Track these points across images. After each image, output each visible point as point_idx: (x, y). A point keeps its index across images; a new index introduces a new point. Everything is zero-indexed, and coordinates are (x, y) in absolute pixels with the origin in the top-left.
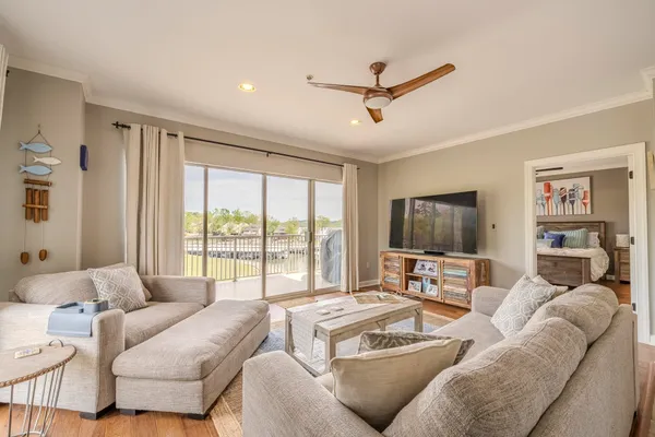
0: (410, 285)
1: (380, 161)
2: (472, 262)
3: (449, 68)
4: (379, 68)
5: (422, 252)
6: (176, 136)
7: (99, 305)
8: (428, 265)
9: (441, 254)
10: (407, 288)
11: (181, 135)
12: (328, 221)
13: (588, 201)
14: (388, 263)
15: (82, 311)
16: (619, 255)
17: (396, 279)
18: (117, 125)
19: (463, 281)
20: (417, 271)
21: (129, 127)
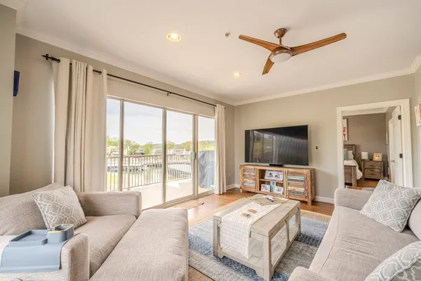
0: (262, 187)
1: (236, 104)
2: (309, 171)
3: (343, 36)
4: (282, 33)
5: (268, 165)
6: (100, 72)
7: (66, 233)
8: (274, 174)
9: (281, 166)
10: (260, 190)
11: (105, 72)
12: (174, 145)
13: (346, 133)
14: (246, 173)
15: (46, 242)
16: (364, 164)
17: (253, 183)
18: (47, 57)
19: (302, 184)
20: (267, 177)
21: (59, 61)
